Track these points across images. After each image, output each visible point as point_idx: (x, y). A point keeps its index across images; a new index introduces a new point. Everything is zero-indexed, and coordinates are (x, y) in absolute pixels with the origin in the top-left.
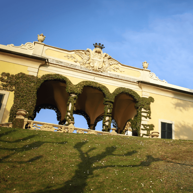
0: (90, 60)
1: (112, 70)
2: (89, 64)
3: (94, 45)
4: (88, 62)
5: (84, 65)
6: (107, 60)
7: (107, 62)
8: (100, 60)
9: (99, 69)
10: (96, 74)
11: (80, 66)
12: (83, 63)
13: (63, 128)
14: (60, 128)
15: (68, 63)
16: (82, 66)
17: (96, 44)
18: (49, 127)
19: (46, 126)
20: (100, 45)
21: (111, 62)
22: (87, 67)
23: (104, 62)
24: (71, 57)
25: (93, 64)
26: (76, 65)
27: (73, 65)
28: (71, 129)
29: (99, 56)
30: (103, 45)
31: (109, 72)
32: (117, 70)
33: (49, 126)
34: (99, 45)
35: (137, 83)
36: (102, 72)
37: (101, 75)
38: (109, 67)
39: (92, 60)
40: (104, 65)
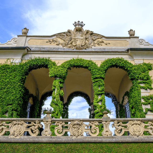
0: (73, 40)
1: (96, 45)
2: (72, 44)
3: (73, 24)
4: (70, 42)
5: (67, 46)
6: (90, 36)
7: (90, 38)
8: (82, 38)
9: (82, 46)
10: (79, 52)
11: (62, 47)
12: (65, 44)
13: (37, 122)
14: (33, 123)
15: (51, 47)
16: (64, 47)
17: (75, 23)
18: (19, 124)
19: (15, 122)
20: (80, 23)
21: (94, 37)
22: (70, 47)
23: (86, 39)
24: (53, 41)
25: (76, 42)
26: (59, 48)
27: (55, 48)
28: (47, 122)
29: (81, 34)
30: (82, 22)
31: (93, 47)
32: (102, 44)
33: (19, 122)
34: (78, 23)
35: (126, 52)
36: (86, 49)
37: (85, 52)
38: (93, 42)
39: (74, 39)
40: (87, 42)
